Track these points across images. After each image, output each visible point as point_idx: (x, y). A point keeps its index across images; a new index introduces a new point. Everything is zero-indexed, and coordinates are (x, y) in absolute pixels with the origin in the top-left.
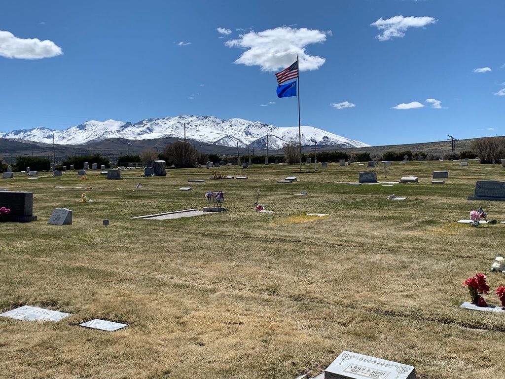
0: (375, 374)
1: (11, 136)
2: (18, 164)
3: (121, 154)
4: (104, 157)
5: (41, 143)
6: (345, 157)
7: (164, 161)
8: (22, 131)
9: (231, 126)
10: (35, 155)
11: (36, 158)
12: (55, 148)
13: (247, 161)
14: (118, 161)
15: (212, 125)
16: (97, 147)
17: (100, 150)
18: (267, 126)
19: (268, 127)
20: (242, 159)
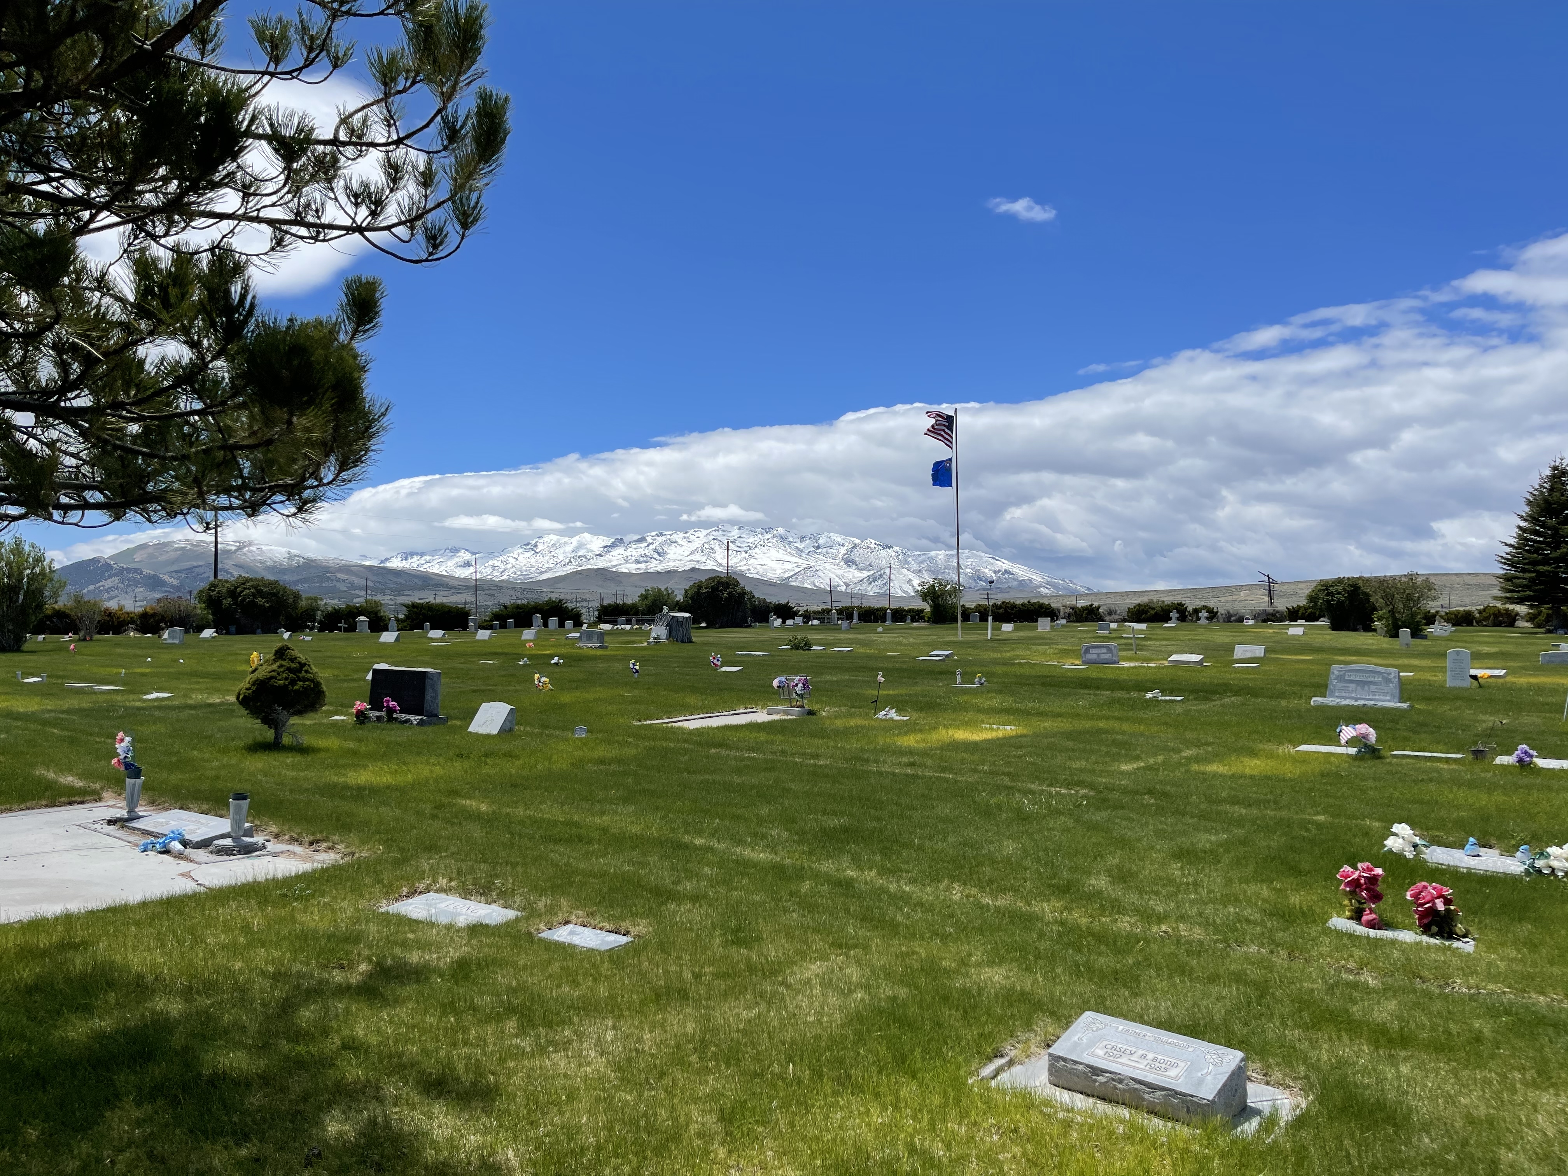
0: (1157, 1064)
1: (396, 563)
2: (407, 617)
3: (602, 599)
4: (570, 606)
5: (450, 577)
6: (1051, 613)
7: (687, 615)
8: (417, 554)
9: (818, 547)
10: (439, 600)
11: (442, 605)
12: (477, 587)
13: (850, 617)
14: (596, 613)
15: (781, 544)
16: (559, 586)
17: (565, 594)
18: (890, 548)
19: (890, 551)
20: (840, 612)
